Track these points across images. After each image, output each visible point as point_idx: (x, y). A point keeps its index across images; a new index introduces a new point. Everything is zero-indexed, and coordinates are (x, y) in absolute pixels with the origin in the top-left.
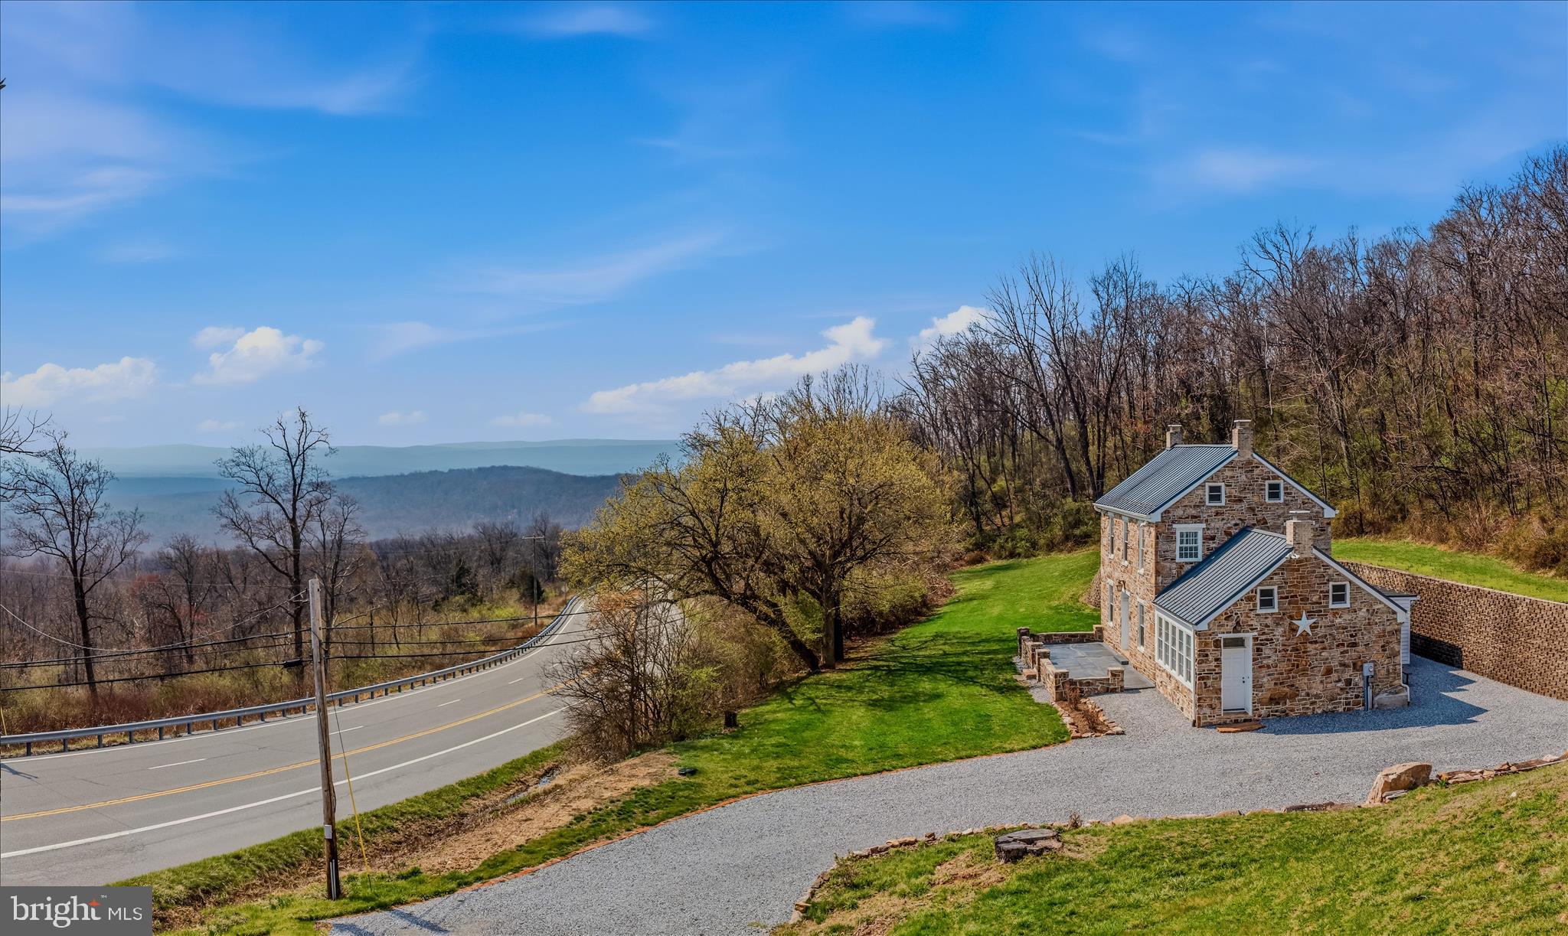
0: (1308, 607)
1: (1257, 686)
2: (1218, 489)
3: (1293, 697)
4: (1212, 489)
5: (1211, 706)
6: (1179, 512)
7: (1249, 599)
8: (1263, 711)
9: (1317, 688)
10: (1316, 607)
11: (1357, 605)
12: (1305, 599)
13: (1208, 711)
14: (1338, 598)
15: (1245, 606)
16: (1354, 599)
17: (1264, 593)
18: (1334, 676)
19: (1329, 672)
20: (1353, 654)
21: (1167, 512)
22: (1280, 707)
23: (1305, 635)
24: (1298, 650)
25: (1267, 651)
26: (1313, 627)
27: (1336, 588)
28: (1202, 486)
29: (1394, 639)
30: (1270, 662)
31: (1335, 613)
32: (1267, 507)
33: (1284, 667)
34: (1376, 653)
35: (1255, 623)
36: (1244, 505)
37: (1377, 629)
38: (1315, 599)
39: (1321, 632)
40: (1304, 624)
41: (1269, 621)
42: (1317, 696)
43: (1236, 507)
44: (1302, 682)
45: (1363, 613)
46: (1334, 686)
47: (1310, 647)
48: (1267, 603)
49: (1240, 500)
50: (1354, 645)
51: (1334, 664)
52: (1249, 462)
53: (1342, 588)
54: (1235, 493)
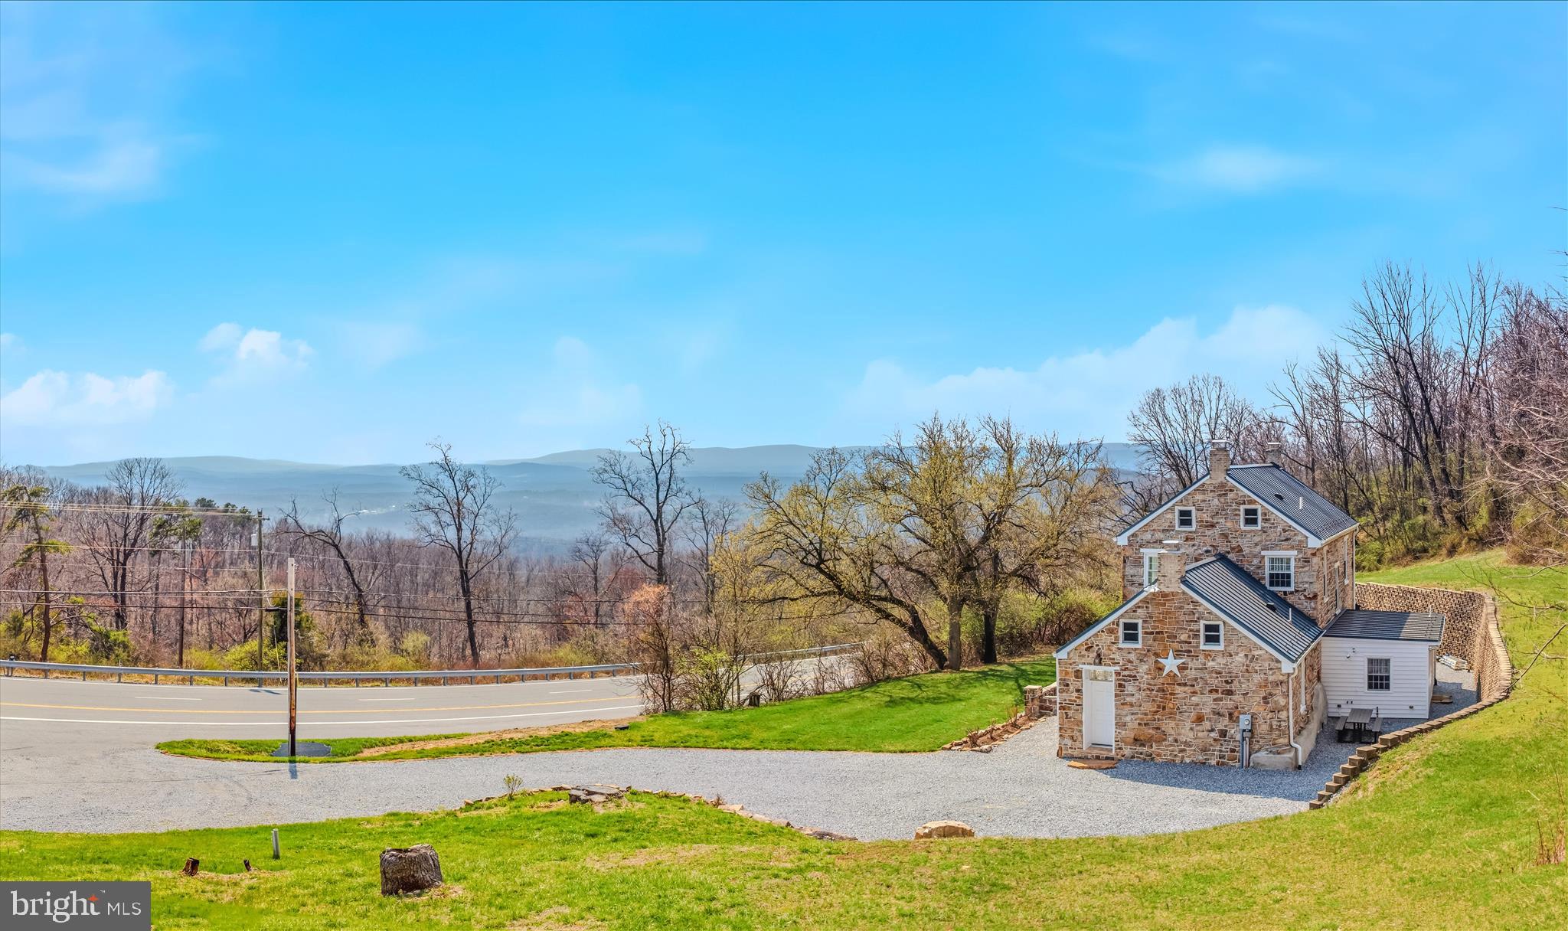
0: (1176, 646)
1: (1120, 725)
3: (1160, 741)
4: (1182, 513)
5: (1072, 737)
6: (1148, 536)
7: (1111, 631)
8: (1127, 751)
9: (1186, 735)
10: (1185, 647)
11: (1232, 649)
12: (1173, 637)
13: (1069, 742)
14: (1213, 639)
15: (1109, 639)
16: (1229, 643)
17: (1127, 626)
18: (1207, 725)
19: (1200, 719)
20: (1227, 703)
21: (1134, 535)
22: (1145, 749)
23: (1172, 676)
24: (1164, 693)
25: (1130, 688)
26: (1182, 668)
27: (1208, 628)
28: (1172, 509)
29: (1277, 691)
30: (1133, 700)
31: (1208, 655)
32: (1243, 534)
33: (1148, 707)
34: (1255, 704)
35: (1117, 657)
36: (1217, 531)
37: (1257, 678)
38: (1184, 637)
39: (1191, 674)
40: (1171, 664)
41: (1132, 657)
42: (1186, 743)
43: (1208, 532)
44: (1168, 726)
45: (1240, 658)
46: (1203, 735)
47: (1178, 689)
48: (1131, 637)
49: (1213, 526)
50: (1230, 693)
51: (1206, 711)
52: (1222, 486)
53: (1216, 628)
54: (1205, 517)
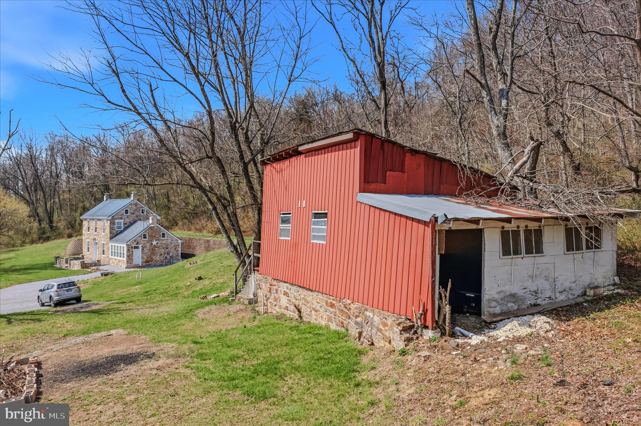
1: (142, 258)
2: (127, 210)
3: (152, 261)
4: (126, 210)
5: (131, 263)
6: (117, 217)
7: (141, 236)
8: (144, 264)
9: (158, 259)
10: (158, 239)
11: (168, 238)
12: (155, 237)
13: (130, 264)
14: (164, 237)
15: (139, 238)
16: (167, 237)
17: (144, 235)
18: (162, 256)
19: (161, 255)
20: (167, 250)
21: (113, 216)
22: (148, 263)
23: (155, 245)
24: (153, 249)
25: (145, 249)
26: (157, 243)
27: (163, 234)
28: (123, 209)
29: (177, 247)
30: (146, 252)
31: (163, 240)
32: (141, 216)
33: (149, 253)
34: (173, 250)
35: (142, 243)
36: (135, 215)
37: (173, 244)
38: (157, 236)
39: (159, 245)
40: (154, 243)
41: (145, 242)
42: (158, 261)
43: (133, 215)
44: (154, 257)
45: (169, 240)
46: (162, 258)
47: (156, 249)
48: (145, 237)
49: (134, 214)
50: (167, 248)
51: (162, 253)
52: (136, 203)
53: (164, 234)
54: (132, 211)
